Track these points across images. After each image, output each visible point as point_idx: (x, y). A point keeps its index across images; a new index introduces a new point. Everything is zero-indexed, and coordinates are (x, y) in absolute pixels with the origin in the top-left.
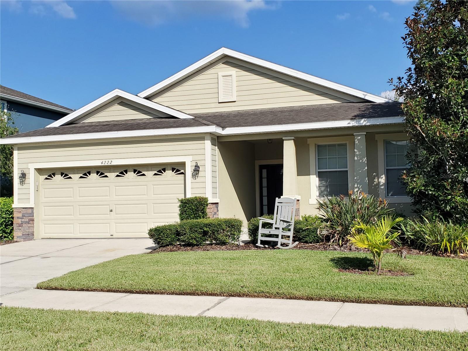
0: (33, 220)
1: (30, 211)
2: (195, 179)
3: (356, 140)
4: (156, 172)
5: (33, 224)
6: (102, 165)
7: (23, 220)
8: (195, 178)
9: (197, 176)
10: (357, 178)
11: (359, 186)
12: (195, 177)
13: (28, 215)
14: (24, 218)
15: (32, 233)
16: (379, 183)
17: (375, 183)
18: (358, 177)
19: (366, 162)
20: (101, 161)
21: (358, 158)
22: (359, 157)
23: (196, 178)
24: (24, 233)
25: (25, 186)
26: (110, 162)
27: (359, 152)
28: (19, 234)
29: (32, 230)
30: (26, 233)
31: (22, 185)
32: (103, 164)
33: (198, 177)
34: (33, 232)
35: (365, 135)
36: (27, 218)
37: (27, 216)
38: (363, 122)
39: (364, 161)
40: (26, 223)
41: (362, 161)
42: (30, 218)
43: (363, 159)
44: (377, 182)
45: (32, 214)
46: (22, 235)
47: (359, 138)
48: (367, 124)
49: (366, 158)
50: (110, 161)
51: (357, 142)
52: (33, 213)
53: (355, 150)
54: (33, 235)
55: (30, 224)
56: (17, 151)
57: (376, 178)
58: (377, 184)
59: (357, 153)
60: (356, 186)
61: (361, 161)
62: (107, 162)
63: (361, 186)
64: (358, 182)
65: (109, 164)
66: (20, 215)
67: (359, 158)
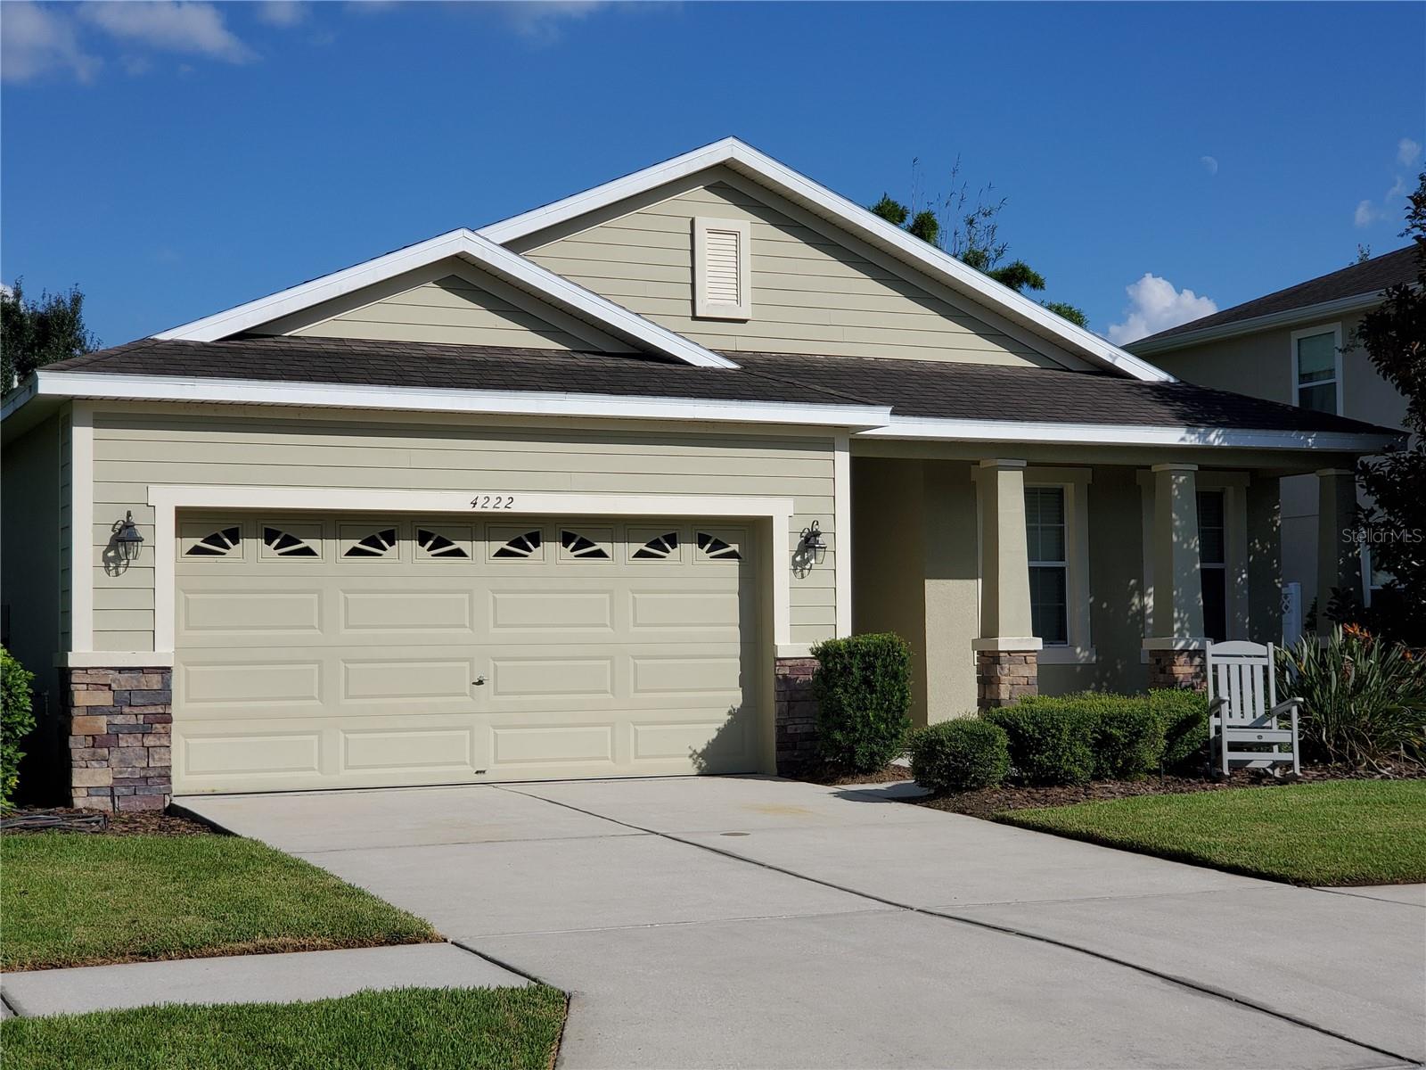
0: (167, 719)
1: (155, 682)
2: (803, 577)
3: (1174, 486)
4: (642, 546)
5: (168, 734)
6: (474, 510)
7: (119, 720)
8: (802, 575)
9: (808, 567)
10: (1178, 592)
11: (1182, 615)
12: (802, 571)
13: (143, 697)
14: (126, 710)
15: (163, 773)
16: (1144, 607)
17: (1134, 608)
18: (1180, 590)
19: (1198, 550)
20: (472, 496)
21: (1178, 538)
22: (1180, 533)
23: (806, 572)
24: (121, 773)
25: (128, 577)
26: (505, 501)
27: (1181, 522)
28: (97, 778)
29: (161, 759)
30: (131, 773)
31: (114, 572)
32: (478, 509)
33: (809, 570)
34: (169, 767)
35: (1193, 473)
36: (136, 710)
37: (140, 701)
38: (1214, 440)
39: (1193, 545)
40: (131, 730)
41: (1189, 545)
42: (152, 710)
43: (1191, 541)
44: (1139, 607)
45: (164, 696)
46: (112, 779)
47: (1181, 479)
48: (1223, 445)
49: (1196, 538)
50: (505, 497)
51: (1177, 493)
52: (166, 688)
53: (1174, 515)
54: (169, 778)
55: (151, 738)
56: (91, 429)
57: (1137, 592)
58: (1138, 611)
59: (1177, 523)
60: (1176, 615)
61: (1185, 546)
62: (493, 501)
63: (1187, 615)
64: (1180, 602)
65: (502, 509)
66: (105, 699)
67: (1181, 539)
